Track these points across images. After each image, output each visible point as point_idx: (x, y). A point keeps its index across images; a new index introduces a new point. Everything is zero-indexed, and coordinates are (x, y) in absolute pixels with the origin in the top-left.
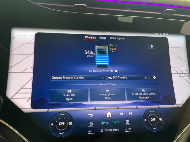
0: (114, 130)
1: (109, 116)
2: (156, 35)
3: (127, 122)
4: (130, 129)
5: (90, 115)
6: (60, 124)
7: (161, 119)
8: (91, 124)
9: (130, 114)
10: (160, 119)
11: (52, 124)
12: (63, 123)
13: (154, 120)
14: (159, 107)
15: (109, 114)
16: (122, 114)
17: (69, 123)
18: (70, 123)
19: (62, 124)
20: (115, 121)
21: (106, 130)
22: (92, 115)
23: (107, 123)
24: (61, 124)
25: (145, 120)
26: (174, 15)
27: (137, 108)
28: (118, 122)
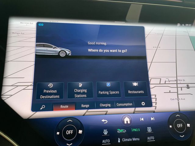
0: (134, 139)
1: (127, 122)
3: (149, 130)
4: (153, 138)
6: (68, 133)
7: (188, 125)
9: (152, 119)
10: (188, 124)
11: (58, 133)
12: (71, 131)
13: (181, 126)
15: (127, 120)
16: (143, 119)
17: (78, 131)
18: (80, 131)
19: (71, 133)
20: (135, 128)
21: (123, 140)
22: (106, 122)
23: (125, 131)
24: (69, 132)
25: (171, 126)
28: (138, 130)
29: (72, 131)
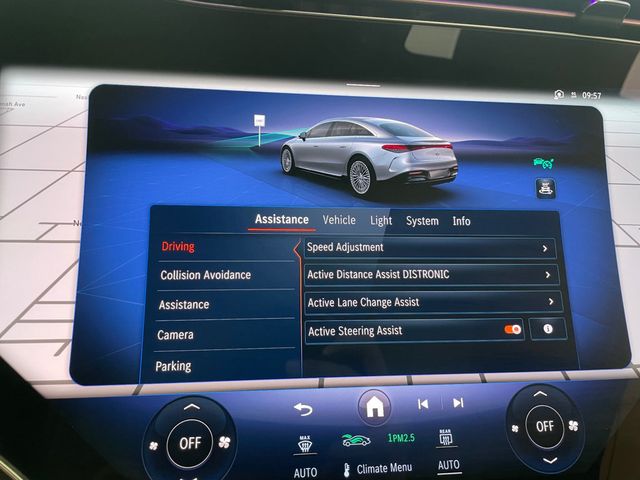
0: (395, 468)
1: (375, 411)
2: (558, 99)
4: (456, 463)
5: (299, 407)
6: (184, 445)
7: (573, 425)
8: (305, 445)
9: (456, 403)
10: (571, 423)
11: (154, 446)
12: (193, 440)
13: (548, 428)
14: (567, 378)
15: (375, 406)
16: (425, 404)
17: (217, 441)
18: (222, 439)
19: (193, 446)
20: (399, 432)
21: (361, 469)
22: (307, 411)
24: (189, 443)
25: (515, 428)
26: (625, 21)
27: (484, 381)
28: (409, 438)
29: (199, 440)
